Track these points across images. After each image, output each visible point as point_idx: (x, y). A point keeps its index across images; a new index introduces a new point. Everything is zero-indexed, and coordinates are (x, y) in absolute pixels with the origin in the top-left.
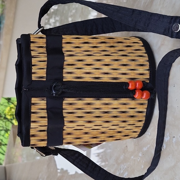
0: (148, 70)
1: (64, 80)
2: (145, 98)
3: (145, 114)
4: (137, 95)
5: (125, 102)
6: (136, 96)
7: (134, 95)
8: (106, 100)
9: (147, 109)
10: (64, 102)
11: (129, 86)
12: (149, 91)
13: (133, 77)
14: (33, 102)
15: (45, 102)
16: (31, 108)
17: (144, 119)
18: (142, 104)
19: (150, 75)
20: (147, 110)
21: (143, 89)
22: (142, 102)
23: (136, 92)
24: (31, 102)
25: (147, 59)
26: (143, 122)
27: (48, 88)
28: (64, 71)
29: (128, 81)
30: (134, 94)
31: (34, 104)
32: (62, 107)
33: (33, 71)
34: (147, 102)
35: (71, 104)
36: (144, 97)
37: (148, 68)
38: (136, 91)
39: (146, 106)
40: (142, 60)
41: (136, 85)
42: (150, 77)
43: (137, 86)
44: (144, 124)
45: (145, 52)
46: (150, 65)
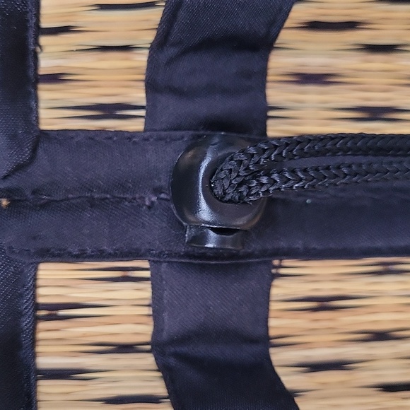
1: (275, 129)
10: (280, 289)
14: (46, 294)
15: (144, 292)
16: (34, 342)
24: (34, 296)
27: (157, 191)
28: (278, 62)
31: (55, 312)
32: (267, 328)
33: (46, 64)
35: (324, 304)
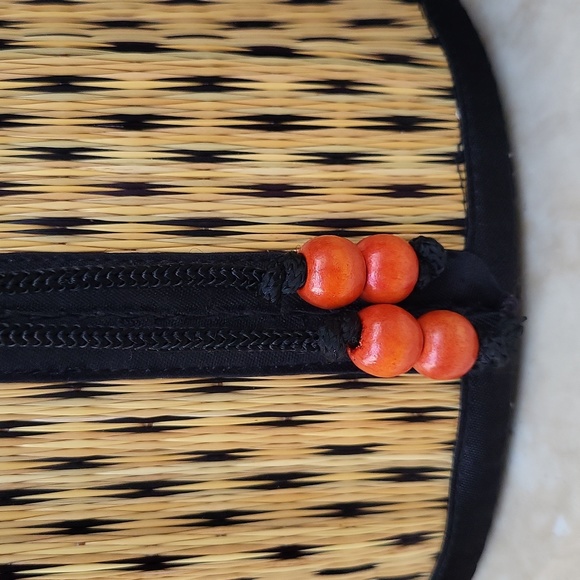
0: (455, 159)
2: (442, 368)
3: (440, 489)
4: (375, 348)
5: (287, 403)
6: (369, 358)
7: (354, 346)
8: (142, 396)
9: (458, 447)
11: (304, 277)
12: (467, 315)
13: (340, 211)
17: (438, 522)
18: (418, 416)
19: (471, 199)
20: (457, 461)
21: (419, 303)
22: (419, 399)
23: (366, 322)
25: (444, 78)
26: (435, 546)
29: (298, 244)
30: (355, 339)
34: (450, 398)
36: (431, 362)
37: (448, 141)
38: (363, 314)
39: (448, 431)
40: (403, 90)
41: (367, 272)
42: (470, 211)
43: (373, 276)
44: (440, 558)
45: (424, 31)
46: (465, 125)
